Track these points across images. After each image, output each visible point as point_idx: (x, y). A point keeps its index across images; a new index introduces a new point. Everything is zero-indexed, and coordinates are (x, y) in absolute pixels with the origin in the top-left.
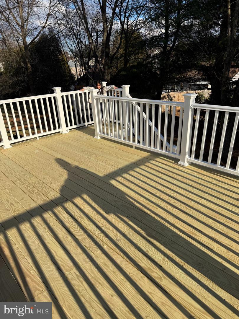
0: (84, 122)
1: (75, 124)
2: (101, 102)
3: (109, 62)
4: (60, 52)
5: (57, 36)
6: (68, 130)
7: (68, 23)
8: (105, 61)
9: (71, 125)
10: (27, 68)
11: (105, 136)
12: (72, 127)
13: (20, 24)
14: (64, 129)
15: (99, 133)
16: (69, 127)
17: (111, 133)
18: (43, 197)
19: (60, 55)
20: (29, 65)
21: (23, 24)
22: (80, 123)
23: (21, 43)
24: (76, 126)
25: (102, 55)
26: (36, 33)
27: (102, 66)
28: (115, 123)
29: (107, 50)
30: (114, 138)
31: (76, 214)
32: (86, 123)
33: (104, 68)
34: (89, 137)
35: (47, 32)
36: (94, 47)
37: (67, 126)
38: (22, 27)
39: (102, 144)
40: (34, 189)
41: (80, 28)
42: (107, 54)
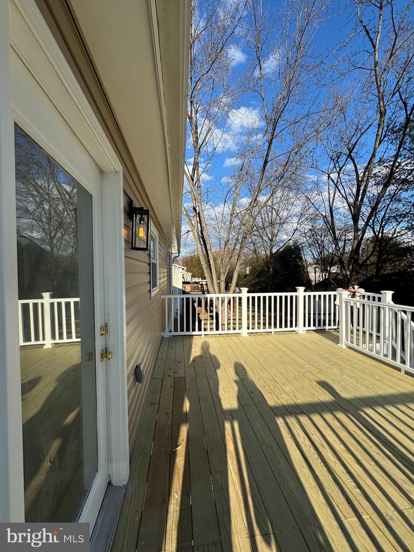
0: (325, 325)
1: (314, 325)
2: (352, 305)
3: (358, 268)
4: (301, 259)
5: (300, 246)
6: (305, 331)
7: (313, 235)
8: (353, 267)
9: (309, 325)
10: (268, 272)
11: (354, 346)
12: (310, 328)
13: (271, 238)
14: (301, 329)
15: (345, 341)
16: (307, 328)
17: (363, 343)
18: (275, 397)
19: (300, 262)
20: (271, 269)
21: (272, 238)
22: (319, 325)
23: (268, 253)
24: (314, 328)
25: (349, 261)
26: (282, 244)
27: (348, 273)
28: (371, 335)
29: (356, 257)
30: (367, 351)
31: (315, 437)
32: (327, 327)
33: (351, 275)
34: (330, 343)
35: (291, 243)
36: (341, 253)
37: (305, 326)
38: (271, 240)
39: (349, 355)
40: (266, 385)
41: (325, 239)
42: (356, 261)
